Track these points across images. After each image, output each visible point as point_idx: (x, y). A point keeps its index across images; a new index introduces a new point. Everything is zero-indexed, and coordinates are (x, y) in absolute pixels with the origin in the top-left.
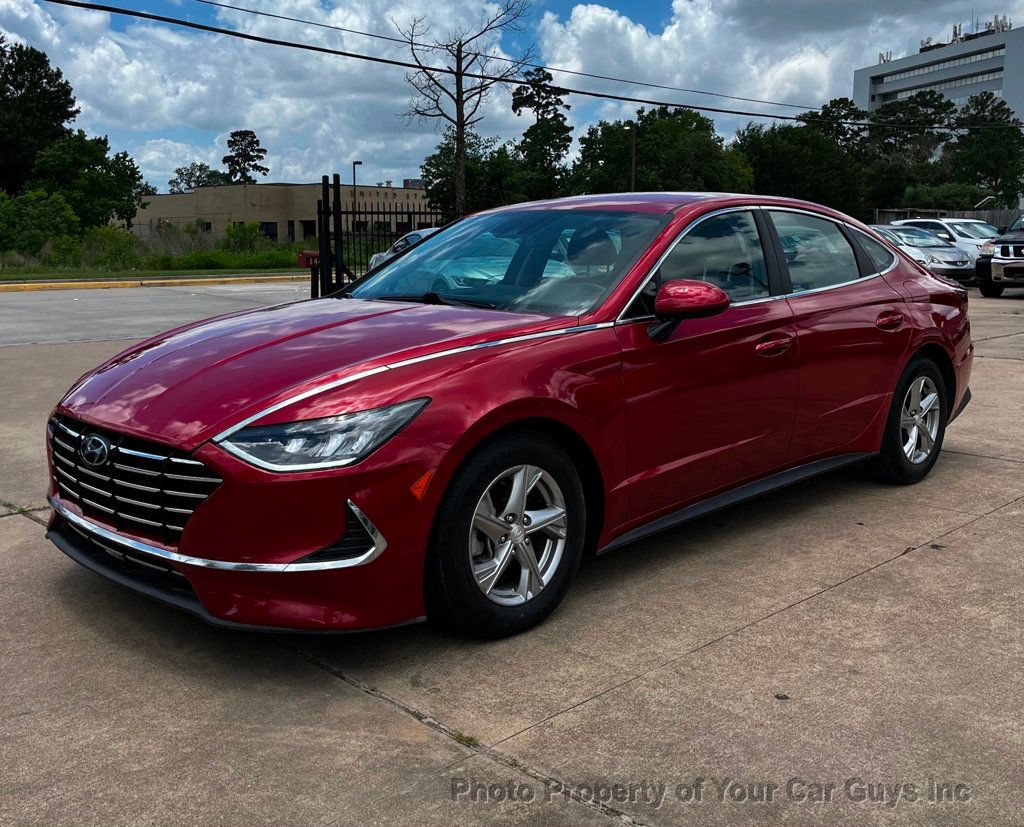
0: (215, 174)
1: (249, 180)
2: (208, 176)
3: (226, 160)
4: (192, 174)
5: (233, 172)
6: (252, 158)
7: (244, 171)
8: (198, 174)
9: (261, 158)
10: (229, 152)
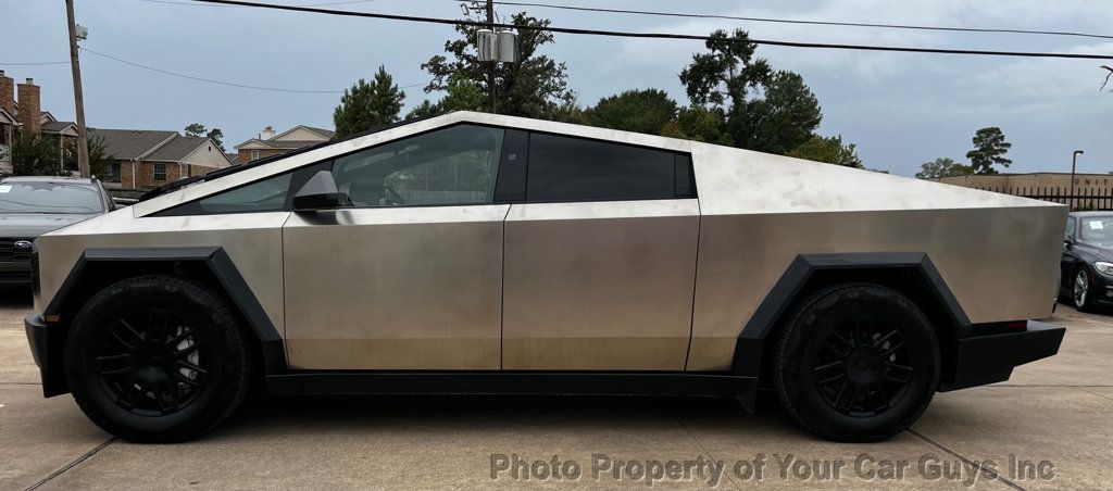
0: (958, 167)
1: (991, 172)
2: (951, 169)
3: (969, 155)
4: (935, 168)
5: (976, 165)
6: (996, 152)
7: (986, 164)
8: (942, 167)
9: (1004, 151)
10: (973, 148)
